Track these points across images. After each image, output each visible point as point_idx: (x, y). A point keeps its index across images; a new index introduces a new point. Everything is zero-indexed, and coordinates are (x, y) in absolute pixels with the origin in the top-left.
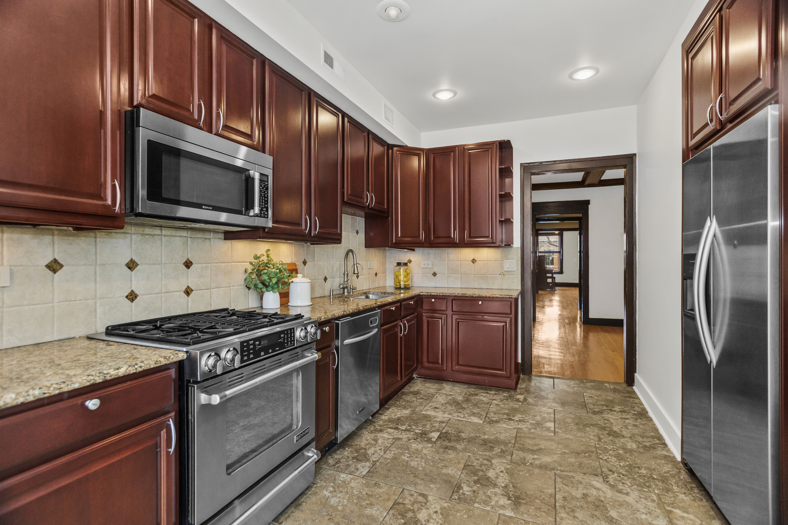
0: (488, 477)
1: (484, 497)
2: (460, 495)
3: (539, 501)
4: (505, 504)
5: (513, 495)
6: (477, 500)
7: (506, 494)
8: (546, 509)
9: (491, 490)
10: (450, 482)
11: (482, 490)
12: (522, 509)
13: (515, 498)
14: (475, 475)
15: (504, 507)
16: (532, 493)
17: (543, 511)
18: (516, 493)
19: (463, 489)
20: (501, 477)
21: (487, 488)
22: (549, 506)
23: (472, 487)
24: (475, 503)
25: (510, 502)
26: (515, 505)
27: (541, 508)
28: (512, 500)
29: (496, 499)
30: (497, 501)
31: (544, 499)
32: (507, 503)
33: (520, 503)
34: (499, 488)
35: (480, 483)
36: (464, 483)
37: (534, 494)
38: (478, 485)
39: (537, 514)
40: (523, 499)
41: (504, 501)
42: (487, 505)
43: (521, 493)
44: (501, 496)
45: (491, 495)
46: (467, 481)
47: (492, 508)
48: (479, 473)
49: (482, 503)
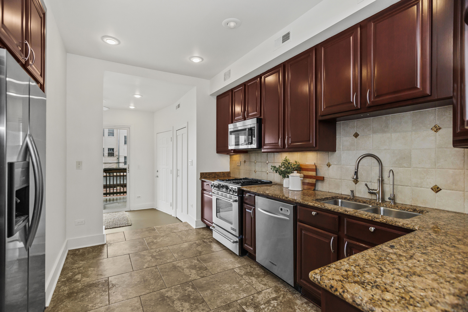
0: (186, 302)
1: (179, 290)
2: (189, 285)
3: (152, 304)
4: (167, 293)
5: (167, 300)
6: (180, 287)
7: (171, 298)
8: (147, 302)
9: (178, 296)
10: (200, 288)
11: (183, 293)
12: (158, 296)
13: (165, 298)
14: (193, 299)
15: (167, 292)
16: (158, 307)
17: (148, 300)
18: (166, 302)
19: (191, 288)
20: (180, 307)
21: (181, 296)
22: (146, 305)
23: (188, 291)
24: (181, 286)
25: (166, 295)
26: (163, 295)
27: (150, 301)
28: (166, 297)
29: (173, 293)
30: (172, 292)
31: (150, 307)
32: (167, 294)
33: (161, 298)
34: (176, 299)
35: (187, 296)
36: (194, 291)
37: (156, 307)
38: (186, 294)
39: (150, 297)
40: (160, 301)
41: (169, 294)
42: (175, 288)
43: (163, 303)
44: (172, 295)
45: (177, 293)
46: (194, 293)
47: (172, 288)
48: (193, 301)
49: (177, 287)
